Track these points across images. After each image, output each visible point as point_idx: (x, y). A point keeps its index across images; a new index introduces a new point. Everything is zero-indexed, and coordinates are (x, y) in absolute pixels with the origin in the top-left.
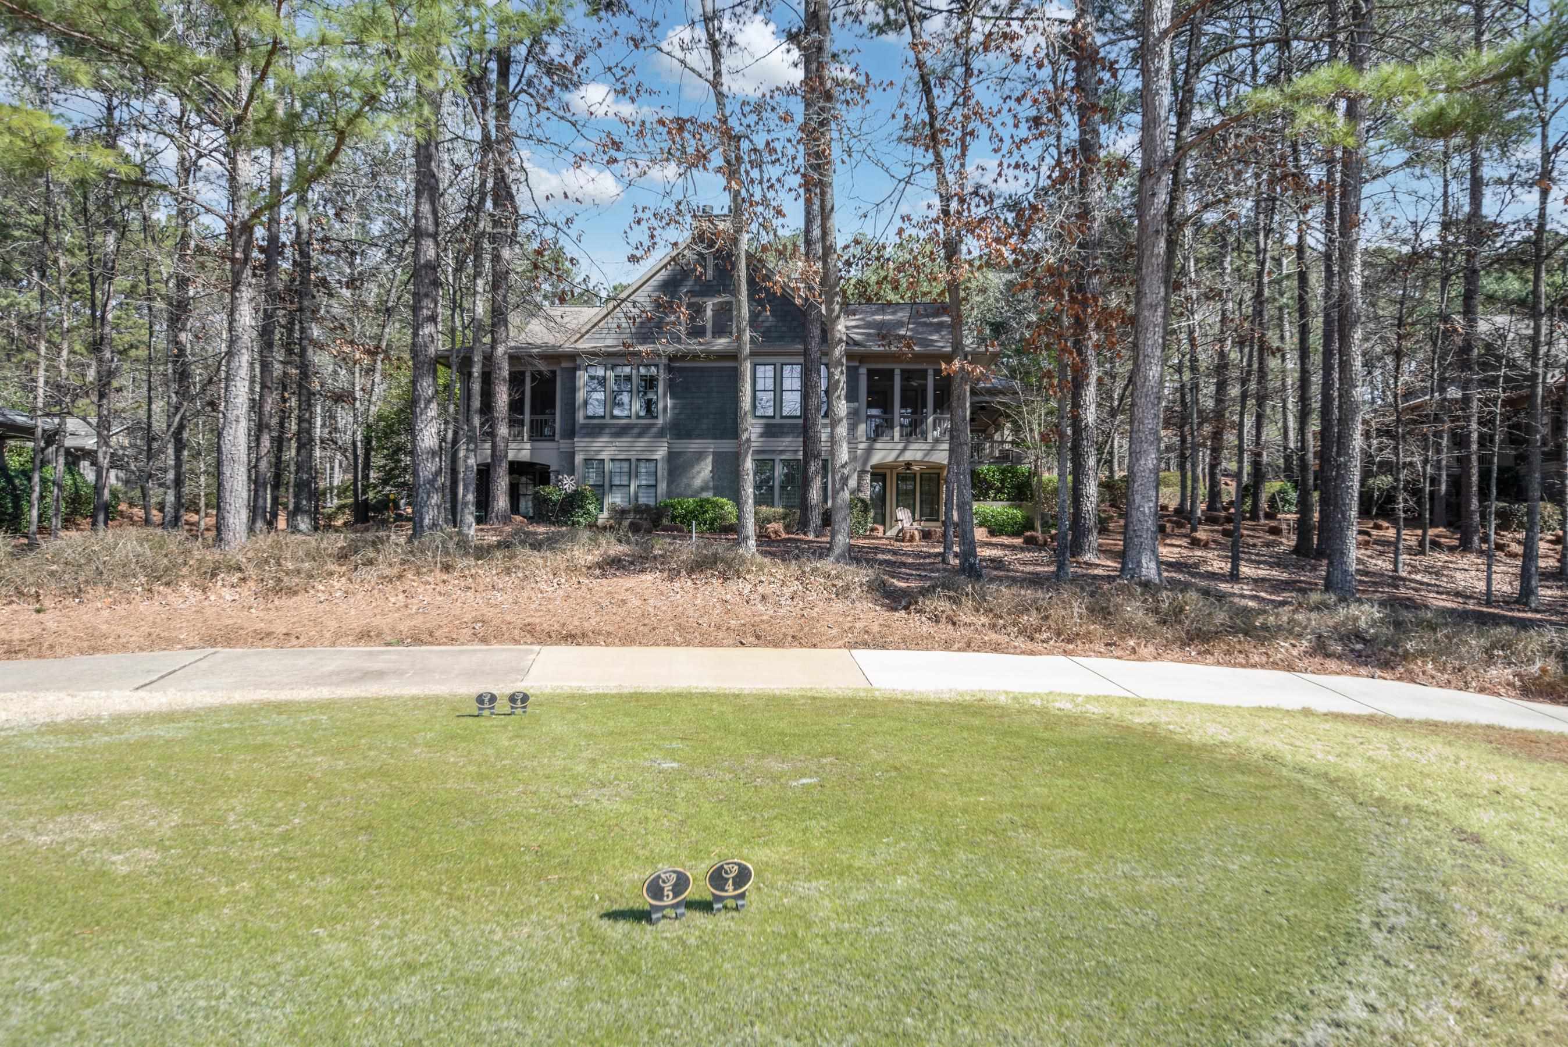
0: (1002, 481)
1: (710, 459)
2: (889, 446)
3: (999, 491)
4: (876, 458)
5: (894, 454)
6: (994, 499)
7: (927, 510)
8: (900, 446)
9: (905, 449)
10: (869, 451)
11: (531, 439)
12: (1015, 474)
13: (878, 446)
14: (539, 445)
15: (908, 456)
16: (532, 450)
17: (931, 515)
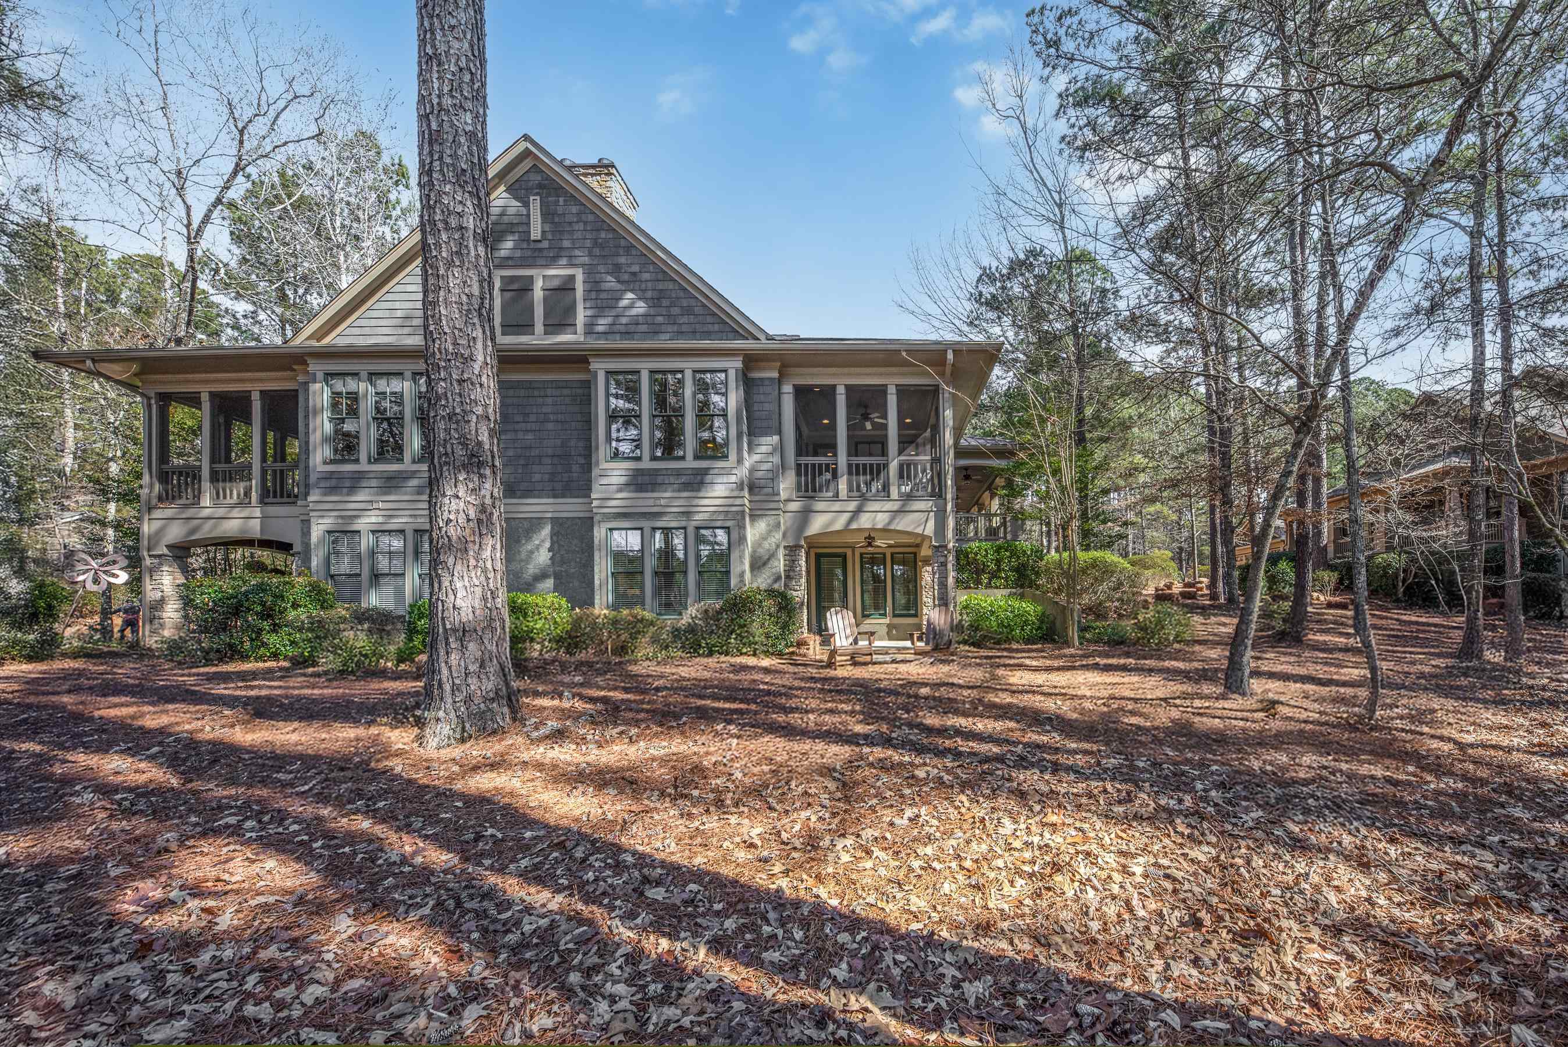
0: (998, 562)
1: (546, 531)
2: (837, 506)
3: (994, 575)
4: (817, 525)
5: (845, 518)
6: (989, 586)
7: (902, 600)
8: (852, 506)
9: (857, 513)
10: (805, 515)
11: (263, 501)
12: (1014, 553)
13: (820, 506)
14: (273, 510)
15: (865, 521)
16: (264, 517)
17: (907, 608)
